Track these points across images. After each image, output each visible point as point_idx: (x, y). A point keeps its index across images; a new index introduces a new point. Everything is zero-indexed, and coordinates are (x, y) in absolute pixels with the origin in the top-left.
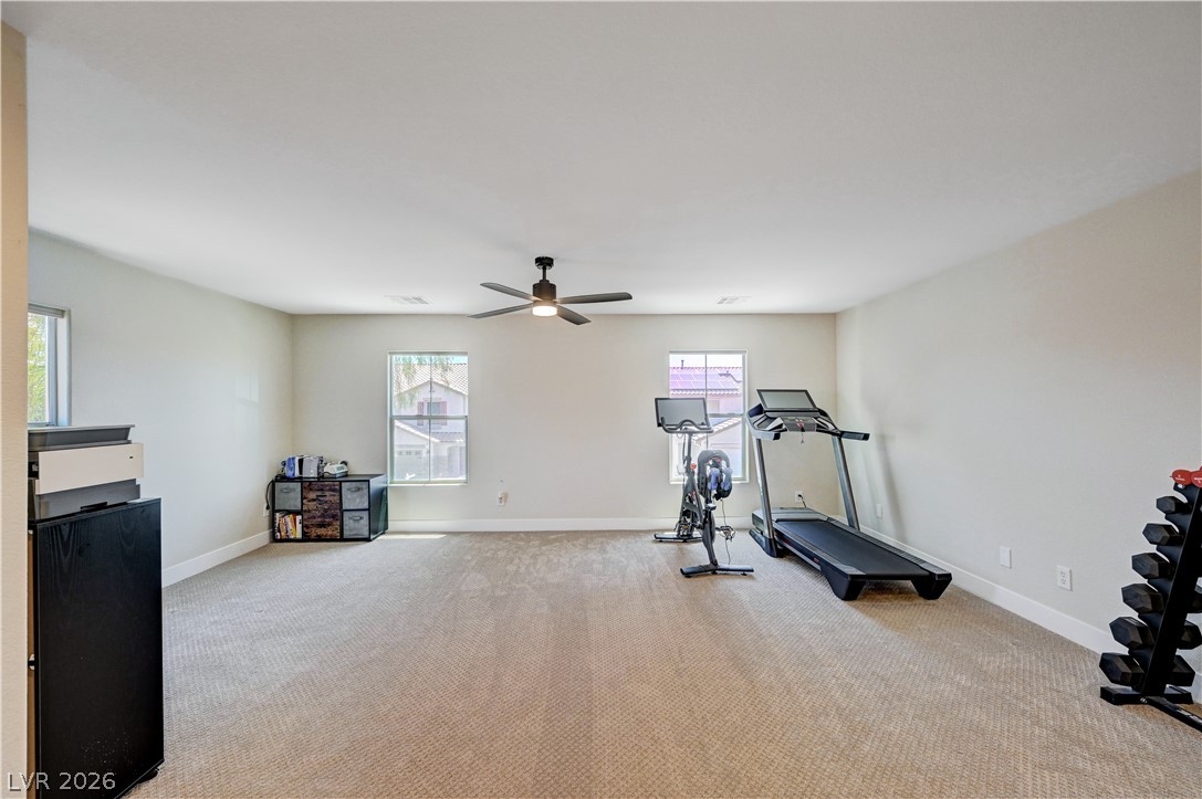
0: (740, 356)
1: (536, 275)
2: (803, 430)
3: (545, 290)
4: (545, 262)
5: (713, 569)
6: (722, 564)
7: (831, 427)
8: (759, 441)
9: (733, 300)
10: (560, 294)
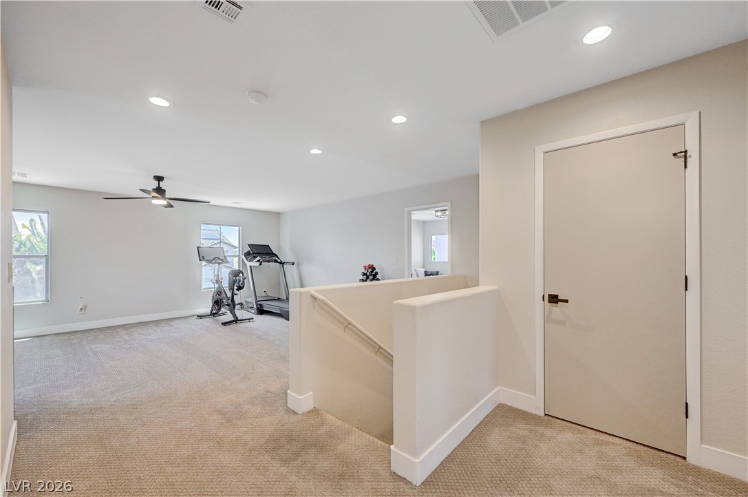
0: (238, 228)
1: (155, 184)
2: (269, 262)
3: (160, 191)
4: (159, 179)
5: (236, 320)
6: (239, 318)
7: (279, 261)
8: (251, 266)
9: (239, 203)
10: (168, 195)
